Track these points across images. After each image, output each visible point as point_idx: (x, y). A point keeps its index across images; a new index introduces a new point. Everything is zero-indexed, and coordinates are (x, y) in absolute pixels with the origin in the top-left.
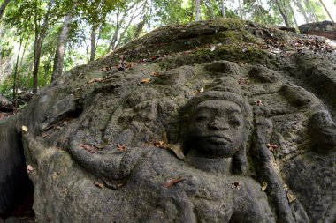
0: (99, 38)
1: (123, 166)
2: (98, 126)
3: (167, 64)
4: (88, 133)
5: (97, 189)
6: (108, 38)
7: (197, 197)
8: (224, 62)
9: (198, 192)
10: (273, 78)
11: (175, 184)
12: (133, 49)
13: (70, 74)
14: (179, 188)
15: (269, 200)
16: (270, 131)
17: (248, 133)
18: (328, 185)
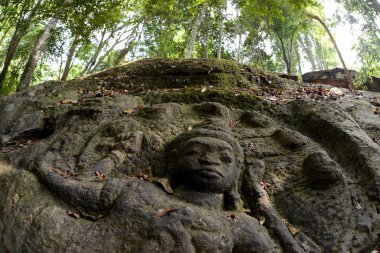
0: (77, 56)
2: (71, 151)
3: (151, 99)
4: (59, 157)
5: (70, 219)
6: (86, 59)
7: (193, 228)
8: (215, 104)
10: (266, 123)
11: (168, 213)
12: (115, 76)
13: (42, 88)
14: (173, 217)
16: (262, 171)
17: (239, 172)
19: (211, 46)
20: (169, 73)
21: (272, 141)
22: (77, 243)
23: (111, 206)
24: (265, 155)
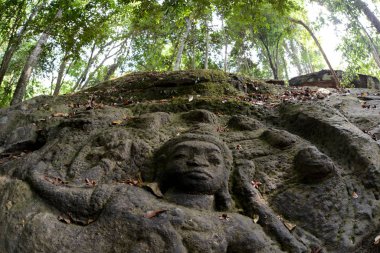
0: (67, 72)
1: (94, 199)
2: (62, 161)
4: (51, 167)
5: (61, 224)
6: (76, 76)
7: (184, 228)
9: (184, 224)
11: (157, 214)
12: (105, 90)
13: (34, 102)
14: (163, 218)
15: (265, 231)
16: (252, 170)
17: (229, 173)
18: (331, 207)
19: (198, 58)
20: (156, 86)
21: (261, 142)
22: (67, 247)
23: (101, 211)
24: (254, 156)
